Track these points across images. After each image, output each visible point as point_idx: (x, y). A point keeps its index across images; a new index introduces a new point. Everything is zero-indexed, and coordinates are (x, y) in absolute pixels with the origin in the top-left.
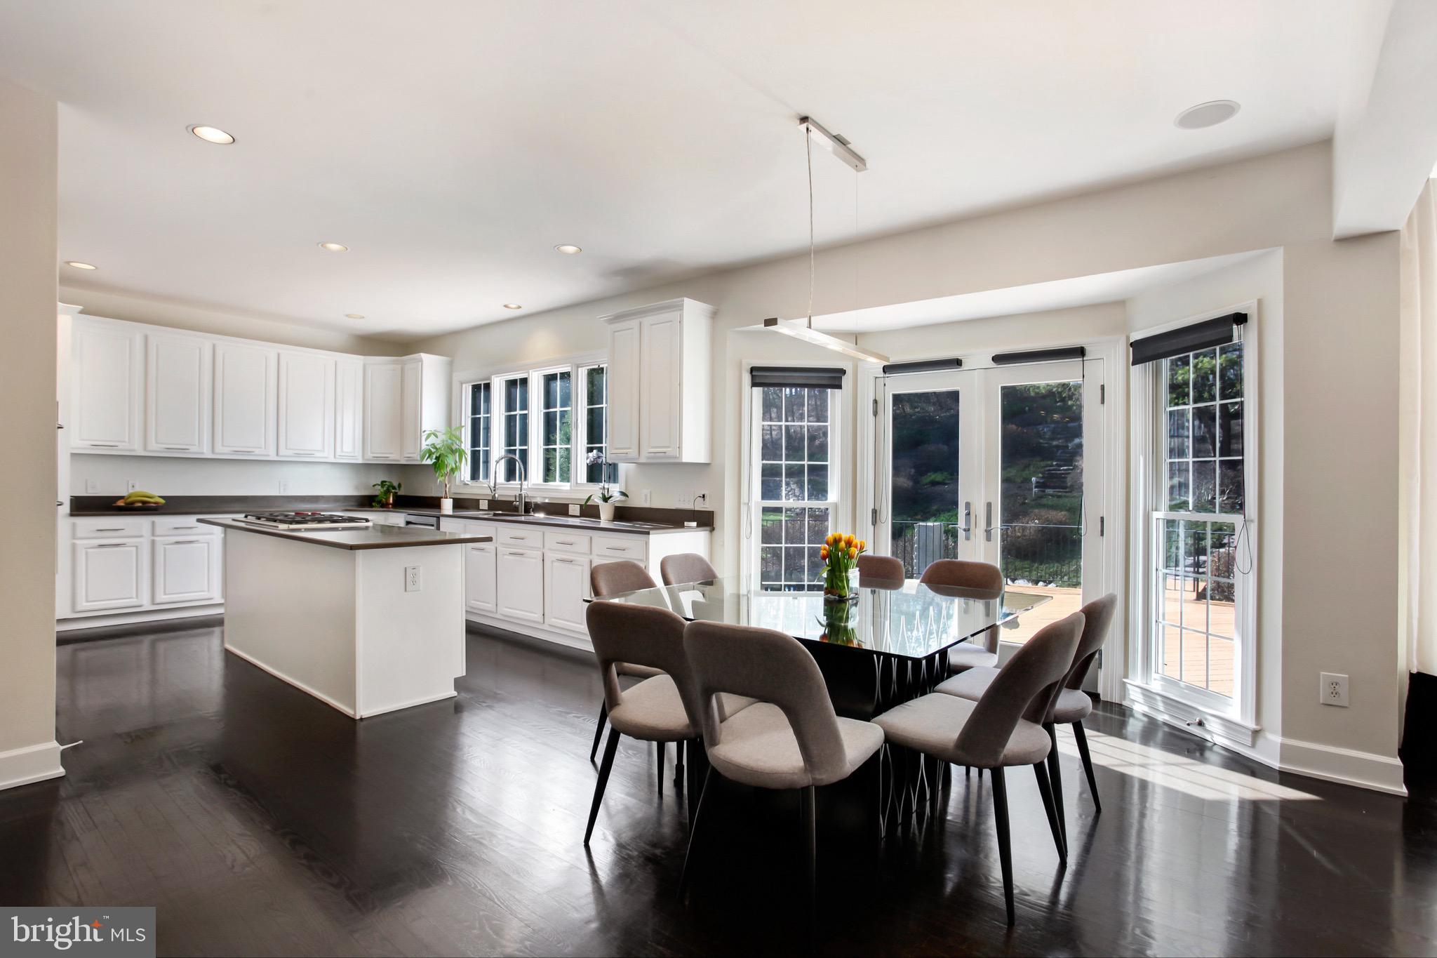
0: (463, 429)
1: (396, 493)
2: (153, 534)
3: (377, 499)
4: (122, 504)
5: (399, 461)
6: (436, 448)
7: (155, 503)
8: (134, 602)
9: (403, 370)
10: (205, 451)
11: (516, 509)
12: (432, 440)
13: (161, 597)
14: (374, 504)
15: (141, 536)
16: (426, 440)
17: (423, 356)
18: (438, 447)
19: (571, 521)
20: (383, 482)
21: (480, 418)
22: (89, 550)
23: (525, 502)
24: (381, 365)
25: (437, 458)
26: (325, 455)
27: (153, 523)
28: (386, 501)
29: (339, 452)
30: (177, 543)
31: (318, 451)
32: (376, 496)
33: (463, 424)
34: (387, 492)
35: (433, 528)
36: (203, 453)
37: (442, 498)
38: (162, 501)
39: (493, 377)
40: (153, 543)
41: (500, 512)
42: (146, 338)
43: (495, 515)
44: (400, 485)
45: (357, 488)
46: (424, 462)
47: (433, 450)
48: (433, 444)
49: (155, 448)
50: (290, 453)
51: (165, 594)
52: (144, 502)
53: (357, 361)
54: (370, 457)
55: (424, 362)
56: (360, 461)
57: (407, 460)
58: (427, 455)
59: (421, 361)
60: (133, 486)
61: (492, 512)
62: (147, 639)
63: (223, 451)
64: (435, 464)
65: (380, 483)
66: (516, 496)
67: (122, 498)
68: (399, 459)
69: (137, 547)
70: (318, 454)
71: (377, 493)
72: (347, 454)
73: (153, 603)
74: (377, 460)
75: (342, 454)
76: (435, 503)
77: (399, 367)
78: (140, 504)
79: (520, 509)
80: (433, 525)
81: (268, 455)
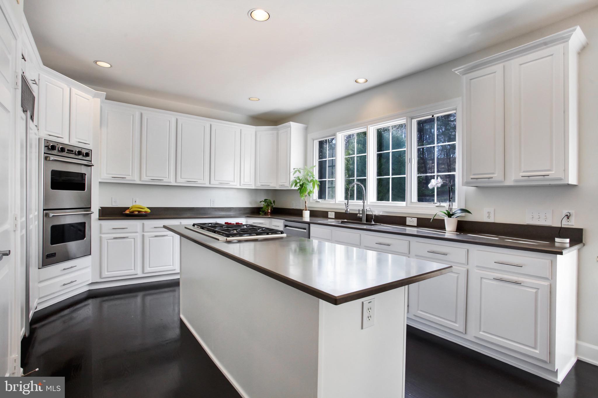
0: (314, 168)
1: (273, 206)
2: (143, 231)
3: (261, 210)
4: (128, 212)
5: (275, 187)
6: (299, 179)
7: (145, 212)
8: (132, 272)
9: (278, 134)
10: (172, 181)
11: (360, 219)
12: (297, 174)
13: (148, 269)
14: (260, 212)
15: (136, 232)
16: (294, 174)
17: (292, 123)
18: (300, 178)
19: (409, 230)
20: (265, 200)
21: (326, 161)
22: (109, 241)
23: (367, 215)
24: (265, 131)
25: (302, 186)
26: (235, 184)
27: (143, 224)
28: (267, 211)
29: (242, 183)
30: (156, 236)
31: (231, 181)
32: (262, 208)
33: (314, 165)
34: (268, 206)
35: (305, 231)
36: (171, 182)
37: (304, 210)
38: (149, 211)
39: (337, 133)
40: (143, 236)
41: (346, 220)
42: (141, 114)
43: (342, 222)
44: (274, 202)
45: (251, 203)
46: (293, 188)
47: (298, 181)
48: (298, 177)
49: (146, 179)
50: (217, 182)
51: (150, 267)
52: (139, 212)
53: (252, 129)
54: (259, 186)
55: (292, 128)
56: (253, 188)
57: (280, 187)
58: (294, 184)
59: (290, 127)
60: (135, 202)
61: (340, 221)
62: (140, 294)
63: (181, 181)
64: (300, 189)
65: (264, 200)
66: (359, 210)
67: (128, 208)
68: (275, 186)
69: (134, 239)
70: (231, 183)
71: (262, 206)
72: (246, 184)
73: (143, 273)
74: (262, 187)
75: (244, 184)
76: (299, 213)
77: (275, 132)
78: (137, 213)
79: (363, 219)
80: (305, 229)
81: (205, 184)
